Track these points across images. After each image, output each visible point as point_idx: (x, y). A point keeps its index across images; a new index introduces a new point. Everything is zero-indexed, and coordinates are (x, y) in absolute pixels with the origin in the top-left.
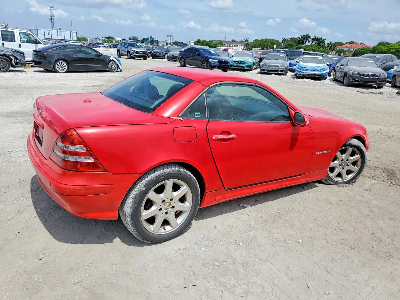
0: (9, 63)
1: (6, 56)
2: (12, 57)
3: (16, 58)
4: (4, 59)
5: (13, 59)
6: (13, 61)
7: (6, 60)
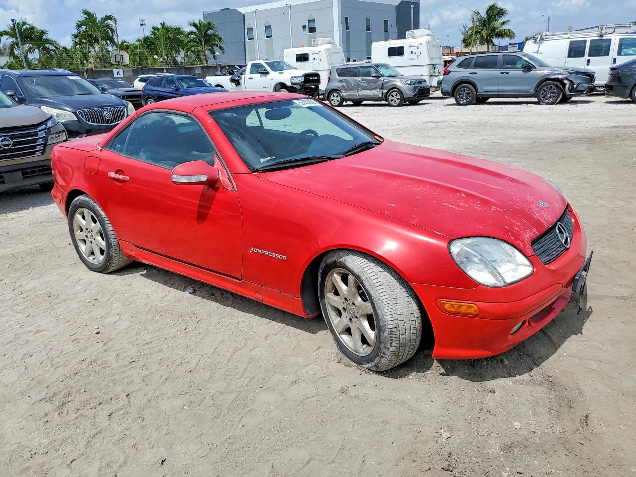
0: (560, 91)
1: (558, 80)
2: (566, 82)
3: (572, 82)
4: (554, 85)
5: (567, 85)
6: (567, 87)
7: (557, 86)
